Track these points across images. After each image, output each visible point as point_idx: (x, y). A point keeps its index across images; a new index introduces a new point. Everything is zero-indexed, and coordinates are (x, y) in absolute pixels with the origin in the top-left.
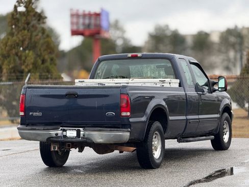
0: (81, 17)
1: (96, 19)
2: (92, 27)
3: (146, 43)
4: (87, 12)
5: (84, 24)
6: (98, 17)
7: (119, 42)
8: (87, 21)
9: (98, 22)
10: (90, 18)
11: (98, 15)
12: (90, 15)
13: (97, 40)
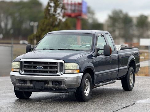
0: (70, 5)
1: (78, 7)
2: (76, 12)
3: (106, 21)
4: (73, 2)
5: (71, 10)
6: (80, 5)
7: (90, 21)
8: (73, 8)
9: (80, 9)
10: (75, 6)
11: (80, 4)
12: (75, 4)
13: (78, 19)
